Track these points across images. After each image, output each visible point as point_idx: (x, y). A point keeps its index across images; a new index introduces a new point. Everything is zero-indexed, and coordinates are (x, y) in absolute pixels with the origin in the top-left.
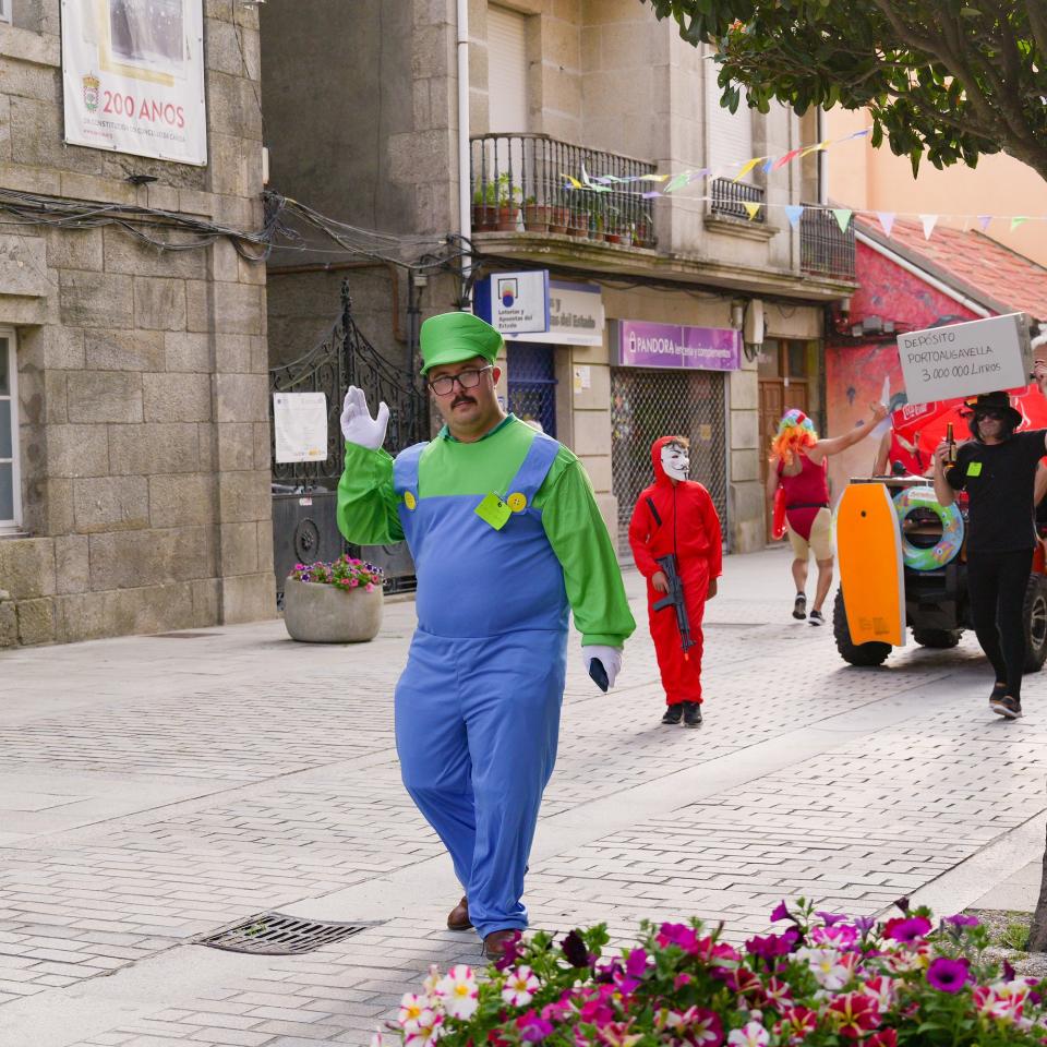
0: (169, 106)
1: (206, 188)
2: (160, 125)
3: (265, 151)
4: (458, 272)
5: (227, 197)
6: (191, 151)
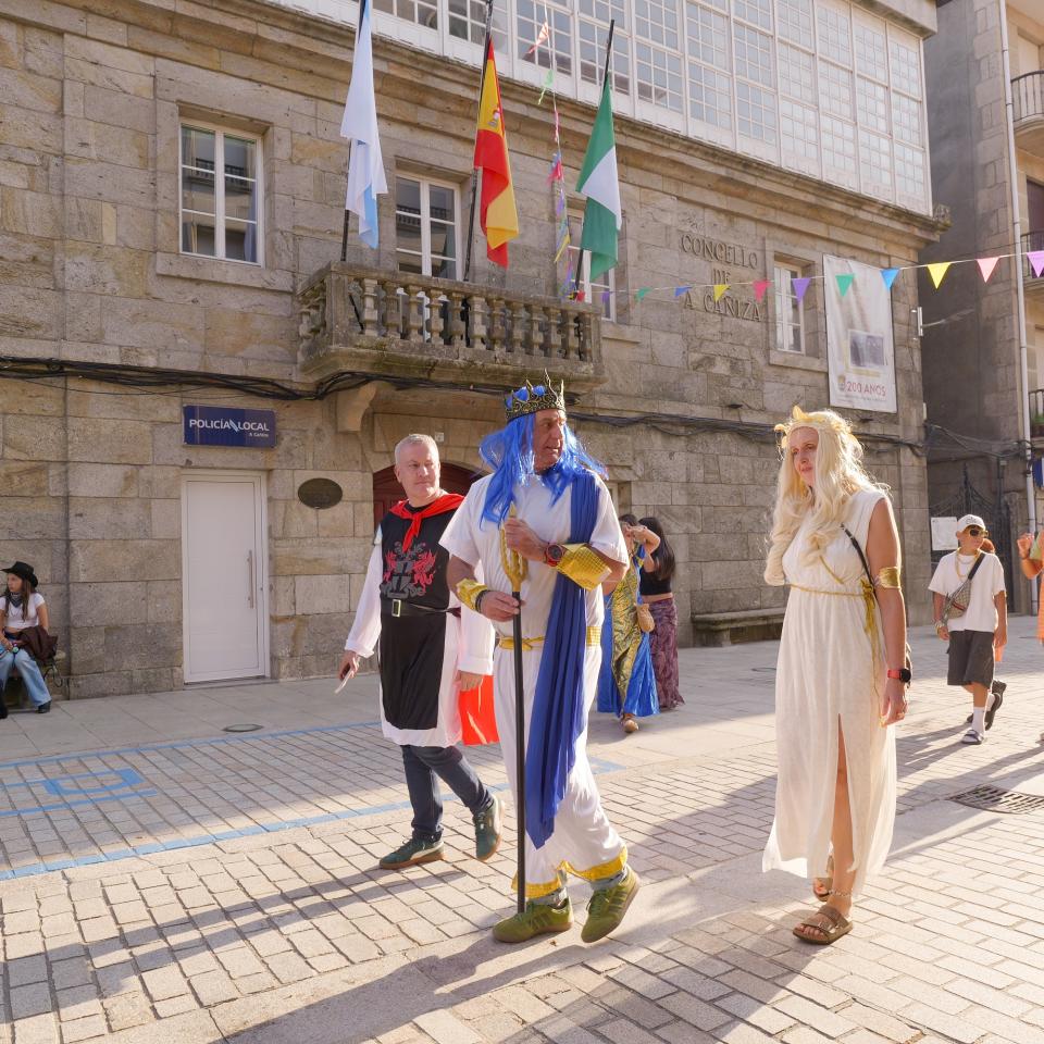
0: (878, 386)
1: (896, 423)
2: (875, 395)
3: (924, 404)
4: (1025, 457)
5: (907, 426)
6: (887, 404)
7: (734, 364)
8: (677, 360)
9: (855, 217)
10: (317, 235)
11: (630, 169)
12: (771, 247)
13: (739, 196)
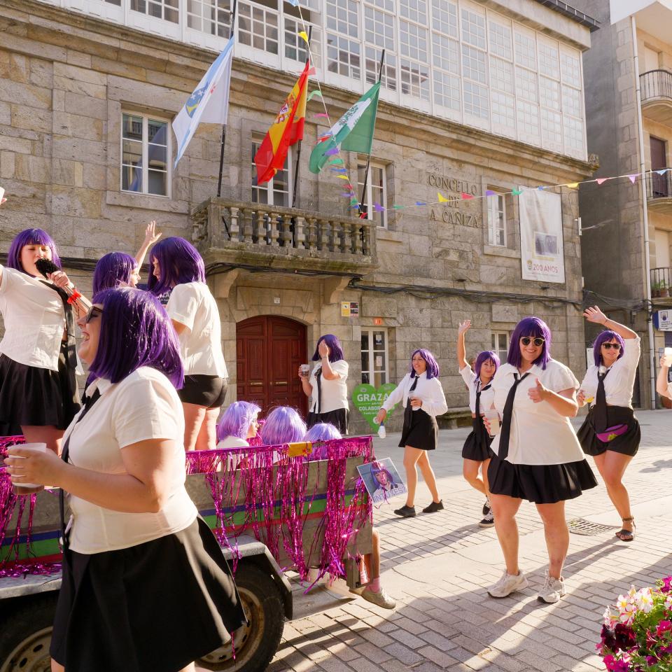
0: (553, 267)
1: (565, 290)
2: (551, 273)
3: (583, 278)
4: (647, 310)
5: (571, 291)
6: (560, 279)
7: (462, 254)
8: (425, 252)
9: (539, 162)
10: (204, 179)
11: (397, 136)
12: (485, 182)
13: (464, 151)
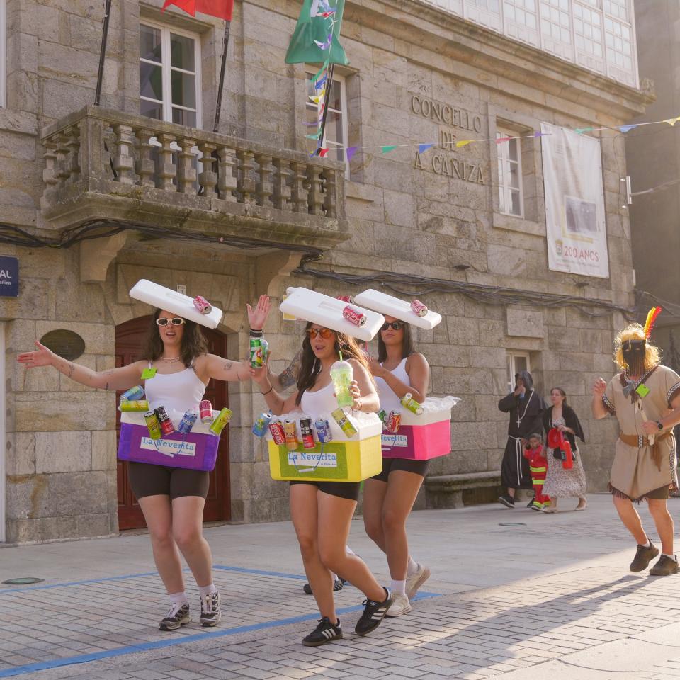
0: (592, 252)
1: (609, 288)
2: (589, 261)
3: (634, 271)
5: (618, 293)
6: (601, 271)
7: (461, 225)
8: (408, 220)
9: (571, 86)
11: (364, 29)
12: (493, 112)
13: (464, 61)
